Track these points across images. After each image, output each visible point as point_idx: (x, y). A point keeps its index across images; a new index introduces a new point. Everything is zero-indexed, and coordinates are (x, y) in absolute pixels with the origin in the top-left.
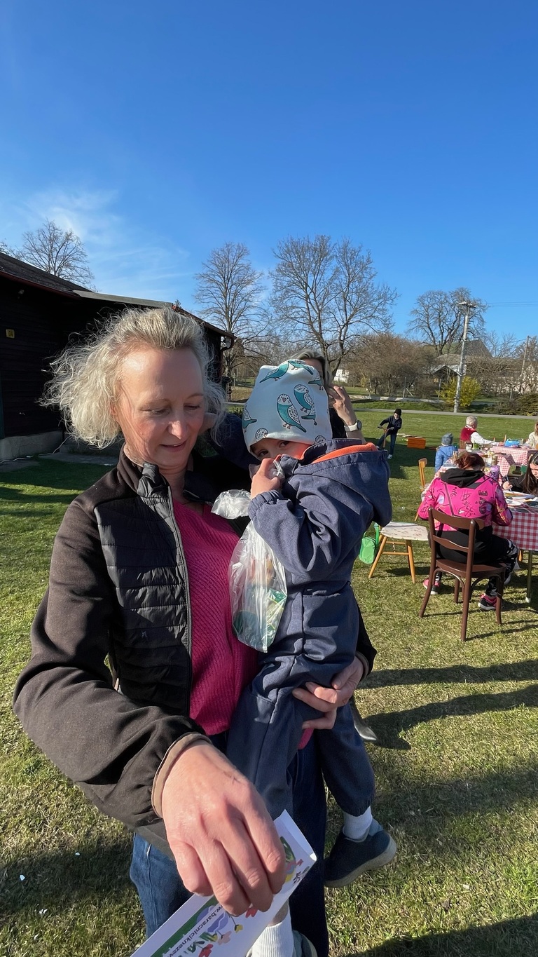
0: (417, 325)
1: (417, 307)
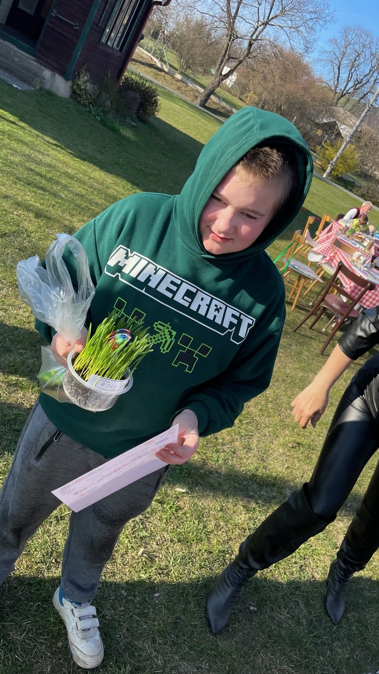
0: (329, 58)
1: (339, 37)
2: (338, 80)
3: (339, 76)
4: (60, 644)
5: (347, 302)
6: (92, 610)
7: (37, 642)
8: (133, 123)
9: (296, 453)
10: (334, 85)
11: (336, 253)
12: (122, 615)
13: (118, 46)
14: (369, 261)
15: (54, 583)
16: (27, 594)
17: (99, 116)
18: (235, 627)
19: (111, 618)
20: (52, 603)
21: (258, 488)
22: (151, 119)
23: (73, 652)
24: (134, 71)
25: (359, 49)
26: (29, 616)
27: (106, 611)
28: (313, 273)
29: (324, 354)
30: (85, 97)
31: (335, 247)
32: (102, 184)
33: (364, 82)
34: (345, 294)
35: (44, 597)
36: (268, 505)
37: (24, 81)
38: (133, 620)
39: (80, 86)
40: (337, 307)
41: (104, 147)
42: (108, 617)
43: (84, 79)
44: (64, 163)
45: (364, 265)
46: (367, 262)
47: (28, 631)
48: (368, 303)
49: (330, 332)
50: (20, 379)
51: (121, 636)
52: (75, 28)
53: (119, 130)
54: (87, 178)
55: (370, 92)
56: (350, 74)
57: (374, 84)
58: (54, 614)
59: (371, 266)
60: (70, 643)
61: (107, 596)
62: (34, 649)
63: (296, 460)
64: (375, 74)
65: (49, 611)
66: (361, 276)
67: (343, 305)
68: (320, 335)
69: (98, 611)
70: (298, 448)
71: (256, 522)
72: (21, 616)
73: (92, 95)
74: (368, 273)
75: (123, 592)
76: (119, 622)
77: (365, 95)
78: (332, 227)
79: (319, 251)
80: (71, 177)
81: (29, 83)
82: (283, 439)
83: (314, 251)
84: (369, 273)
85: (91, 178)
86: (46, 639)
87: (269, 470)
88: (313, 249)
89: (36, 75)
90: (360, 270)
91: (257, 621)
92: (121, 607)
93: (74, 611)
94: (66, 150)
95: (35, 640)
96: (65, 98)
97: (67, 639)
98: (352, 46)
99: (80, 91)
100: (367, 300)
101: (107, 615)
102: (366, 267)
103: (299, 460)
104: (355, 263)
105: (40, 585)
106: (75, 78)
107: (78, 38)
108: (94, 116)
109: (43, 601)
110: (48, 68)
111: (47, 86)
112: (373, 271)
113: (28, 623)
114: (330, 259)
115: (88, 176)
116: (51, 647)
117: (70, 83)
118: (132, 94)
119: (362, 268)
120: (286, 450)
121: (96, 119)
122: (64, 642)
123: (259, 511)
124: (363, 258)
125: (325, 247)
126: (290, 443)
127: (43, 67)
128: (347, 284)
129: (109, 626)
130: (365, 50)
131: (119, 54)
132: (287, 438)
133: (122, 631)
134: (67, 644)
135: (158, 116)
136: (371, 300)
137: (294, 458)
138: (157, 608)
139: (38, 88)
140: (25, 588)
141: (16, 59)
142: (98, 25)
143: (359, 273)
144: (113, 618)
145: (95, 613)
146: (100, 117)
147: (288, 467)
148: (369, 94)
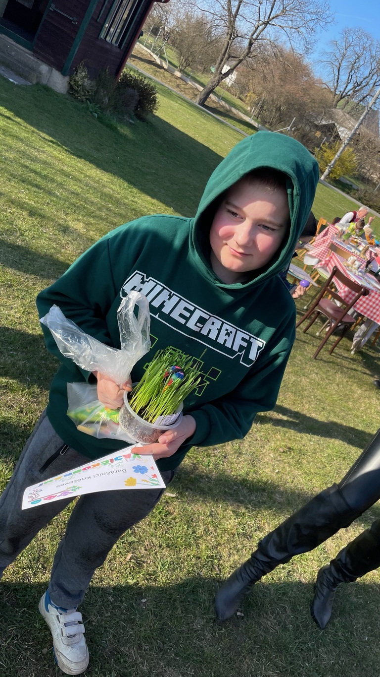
0: (328, 59)
1: (339, 38)
2: (337, 81)
3: (338, 78)
4: (45, 651)
5: (342, 306)
6: (78, 616)
7: (22, 648)
8: (131, 121)
9: (287, 458)
10: (333, 87)
11: (331, 258)
12: (108, 621)
13: (116, 42)
14: (363, 265)
15: (41, 588)
16: (12, 600)
17: (96, 113)
18: (222, 633)
19: (97, 624)
20: (38, 609)
21: (248, 492)
22: (149, 117)
23: (58, 659)
24: (133, 68)
25: (359, 52)
26: (15, 622)
27: (92, 617)
28: (307, 276)
29: (317, 358)
30: (82, 93)
31: (330, 251)
32: (98, 182)
33: (363, 84)
34: (339, 299)
35: (30, 603)
36: (258, 510)
37: (21, 75)
38: (119, 626)
39: (78, 82)
40: (331, 311)
41: (101, 145)
42: (94, 623)
43: (82, 76)
44: (60, 160)
45: (359, 270)
46: (362, 267)
47: (13, 638)
48: (362, 308)
49: (324, 336)
50: (10, 381)
51: (107, 642)
52: (73, 22)
53: (116, 128)
54: (83, 176)
55: (369, 95)
56: (349, 76)
57: (373, 87)
58: (40, 620)
59: (366, 271)
60: (55, 650)
61: (94, 602)
62: (18, 655)
63: (287, 464)
64: (375, 77)
65: (35, 618)
66: (355, 281)
67: (337, 310)
68: (314, 339)
69: (84, 617)
70: (289, 453)
71: (245, 527)
72: (6, 622)
73: (90, 91)
74: (362, 278)
75: (110, 598)
76: (105, 628)
77: (364, 98)
78: (328, 230)
79: (314, 255)
80: (67, 175)
81: (26, 78)
82: (275, 444)
83: (310, 255)
84: (364, 278)
85: (86, 176)
86: (31, 646)
87: (260, 475)
88: (309, 253)
89: (33, 69)
90: (354, 275)
91: (244, 626)
92: (107, 613)
93: (59, 617)
94: (62, 147)
95: (20, 647)
96: (62, 94)
97: (52, 645)
98: (352, 48)
99: (78, 87)
100: (361, 305)
101: (93, 621)
102: (360, 272)
103: (290, 465)
104: (350, 267)
105: (26, 591)
106: (73, 74)
107: (77, 33)
108: (91, 112)
109: (29, 606)
110: (44, 62)
111: (44, 82)
112: (368, 276)
113: (13, 629)
114: (325, 264)
115: (84, 174)
116: (36, 653)
117: (67, 79)
118: (130, 91)
119: (357, 273)
120: (277, 454)
121: (93, 115)
122: (50, 648)
123: (248, 516)
124: (357, 263)
125: (321, 250)
126: (281, 447)
127: (40, 62)
128: (341, 288)
129: (95, 632)
130: (365, 52)
131: (118, 50)
132: (278, 443)
133: (108, 637)
134: (53, 651)
135: (156, 114)
136: (365, 305)
137: (285, 463)
138: (143, 614)
139: (34, 83)
140: (10, 593)
141: (13, 53)
142: (97, 20)
143: (353, 278)
144: (99, 624)
145: (81, 620)
146: (98, 114)
147: (279, 472)
148: (368, 97)
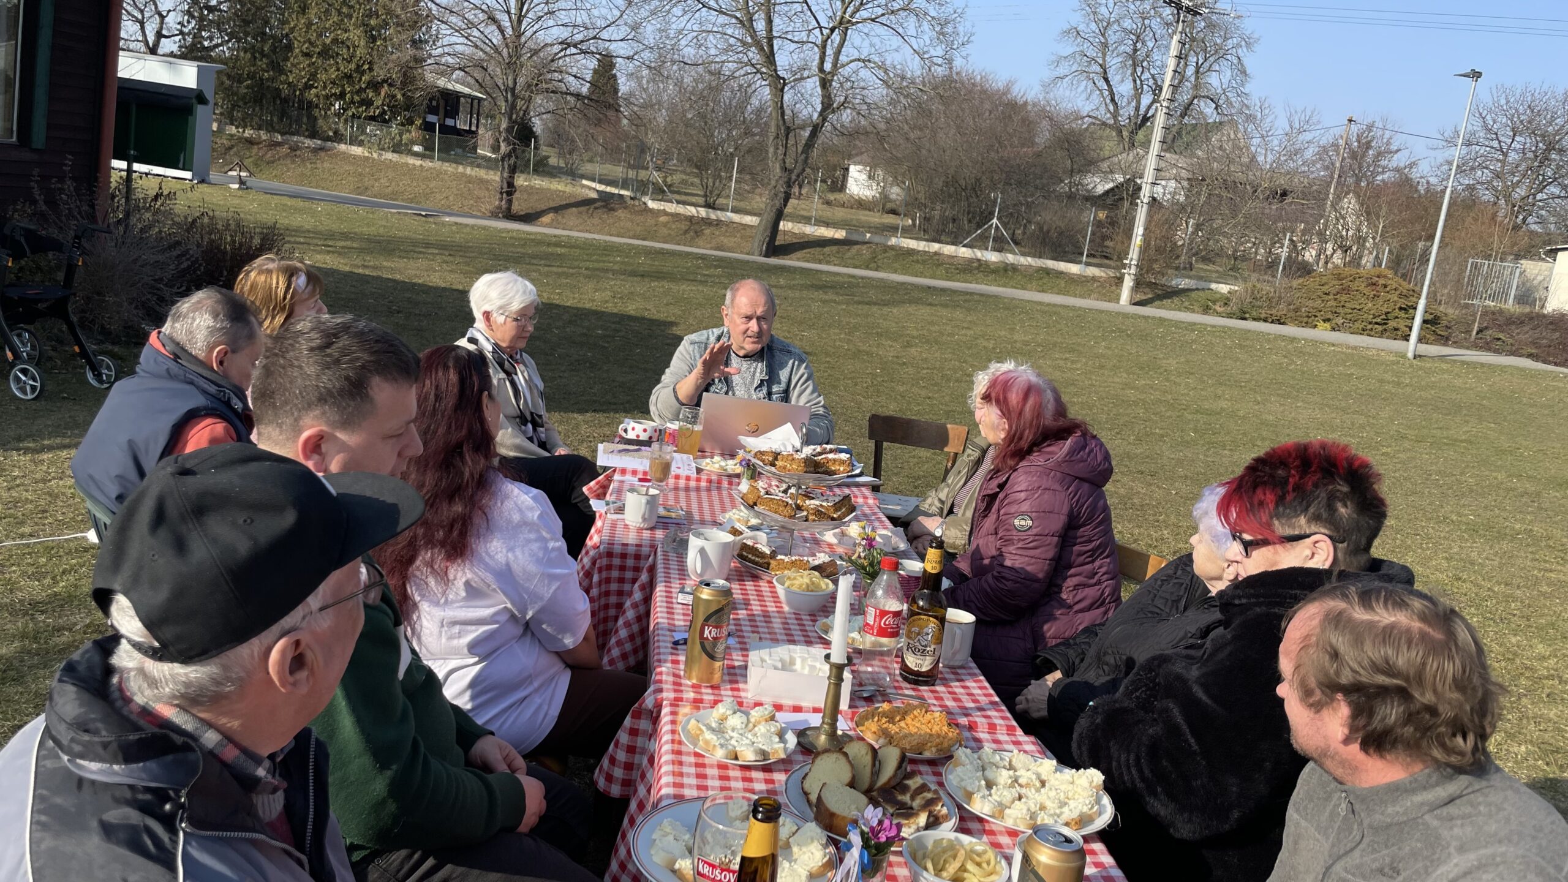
0: (1074, 68)
1: (1078, 19)
2: (1113, 100)
3: (1112, 94)
10: (1109, 115)
25: (1135, 26)
56: (1135, 81)
57: (1197, 78)
64: (1192, 59)
98: (1116, 26)
130: (1147, 22)
148: (1195, 101)
